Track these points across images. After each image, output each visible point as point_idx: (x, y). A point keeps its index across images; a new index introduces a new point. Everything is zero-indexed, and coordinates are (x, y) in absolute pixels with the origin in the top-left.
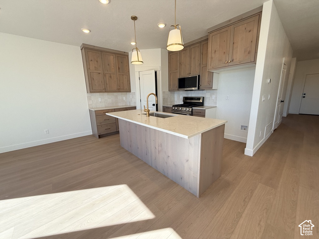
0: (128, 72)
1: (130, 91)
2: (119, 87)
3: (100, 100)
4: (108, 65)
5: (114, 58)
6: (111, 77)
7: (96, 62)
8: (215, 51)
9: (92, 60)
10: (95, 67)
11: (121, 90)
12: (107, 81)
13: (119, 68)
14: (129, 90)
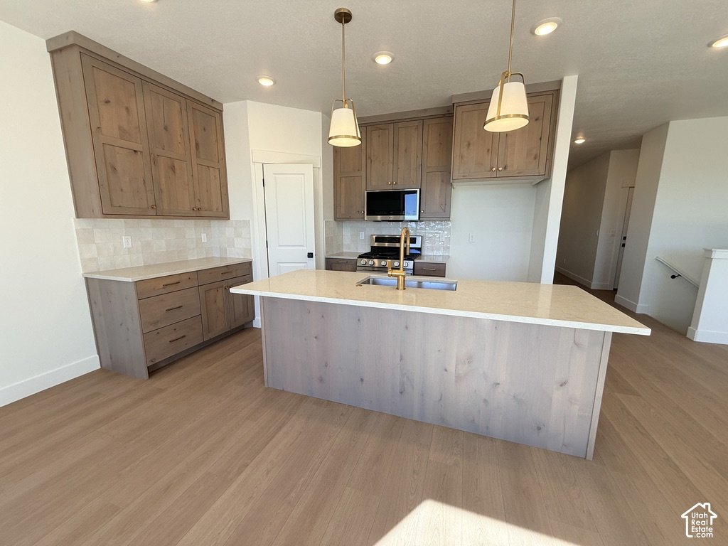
0: (221, 161)
1: (227, 217)
2: (197, 202)
3: (126, 242)
4: (166, 128)
5: (184, 113)
6: (173, 168)
7: (124, 113)
8: (469, 145)
9: (107, 102)
10: (120, 128)
11: (203, 213)
12: (163, 181)
13: (197, 145)
14: (223, 214)
